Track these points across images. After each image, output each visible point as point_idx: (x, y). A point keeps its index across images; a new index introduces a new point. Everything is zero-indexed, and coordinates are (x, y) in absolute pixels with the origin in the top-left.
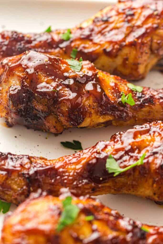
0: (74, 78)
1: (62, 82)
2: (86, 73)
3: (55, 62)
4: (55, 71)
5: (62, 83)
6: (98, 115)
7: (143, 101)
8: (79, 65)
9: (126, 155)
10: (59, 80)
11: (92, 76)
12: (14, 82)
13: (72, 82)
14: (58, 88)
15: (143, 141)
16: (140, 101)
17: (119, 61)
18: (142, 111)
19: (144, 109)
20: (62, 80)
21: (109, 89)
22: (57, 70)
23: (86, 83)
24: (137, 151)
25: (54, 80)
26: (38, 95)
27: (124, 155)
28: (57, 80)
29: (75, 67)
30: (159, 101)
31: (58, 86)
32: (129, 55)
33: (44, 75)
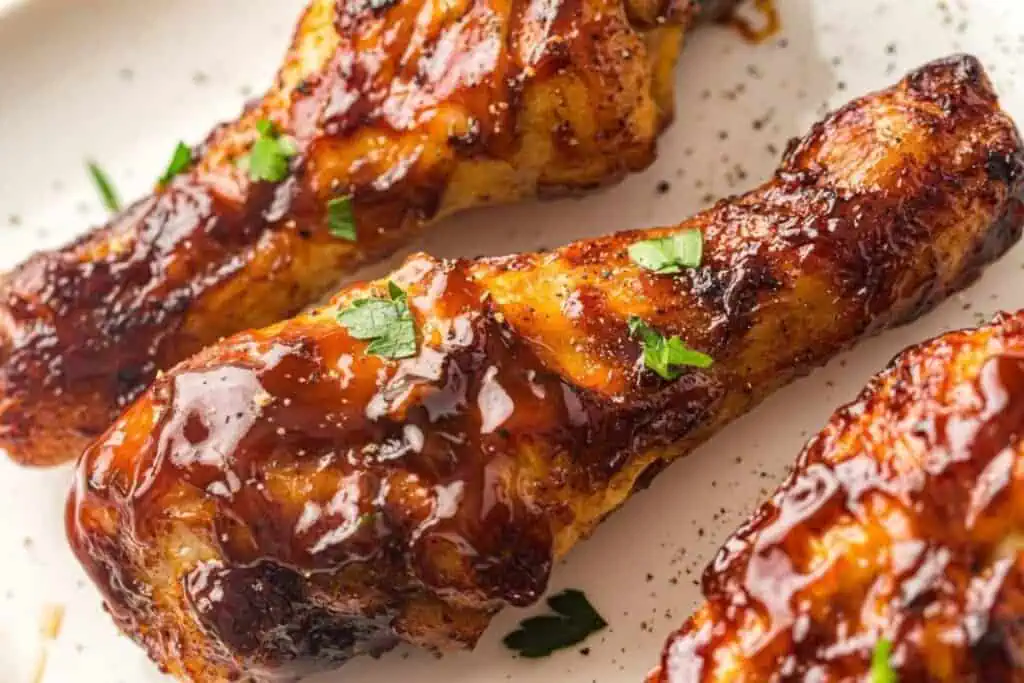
0: (417, 411)
1: (375, 454)
2: (447, 344)
3: (302, 380)
4: (322, 426)
5: (380, 459)
6: (594, 492)
7: (732, 303)
8: (399, 318)
9: (808, 668)
10: (360, 456)
11: (476, 338)
12: (185, 551)
13: (414, 438)
14: (376, 496)
15: (841, 562)
16: (720, 307)
17: (537, 152)
18: (752, 341)
19: (756, 332)
20: (370, 448)
21: (572, 341)
22: (328, 418)
23: (473, 392)
24: (842, 629)
25: (341, 468)
26: (316, 571)
27: (801, 669)
28: (352, 460)
29: (386, 338)
30: (798, 258)
31: (369, 488)
32: (562, 111)
33: (288, 469)
